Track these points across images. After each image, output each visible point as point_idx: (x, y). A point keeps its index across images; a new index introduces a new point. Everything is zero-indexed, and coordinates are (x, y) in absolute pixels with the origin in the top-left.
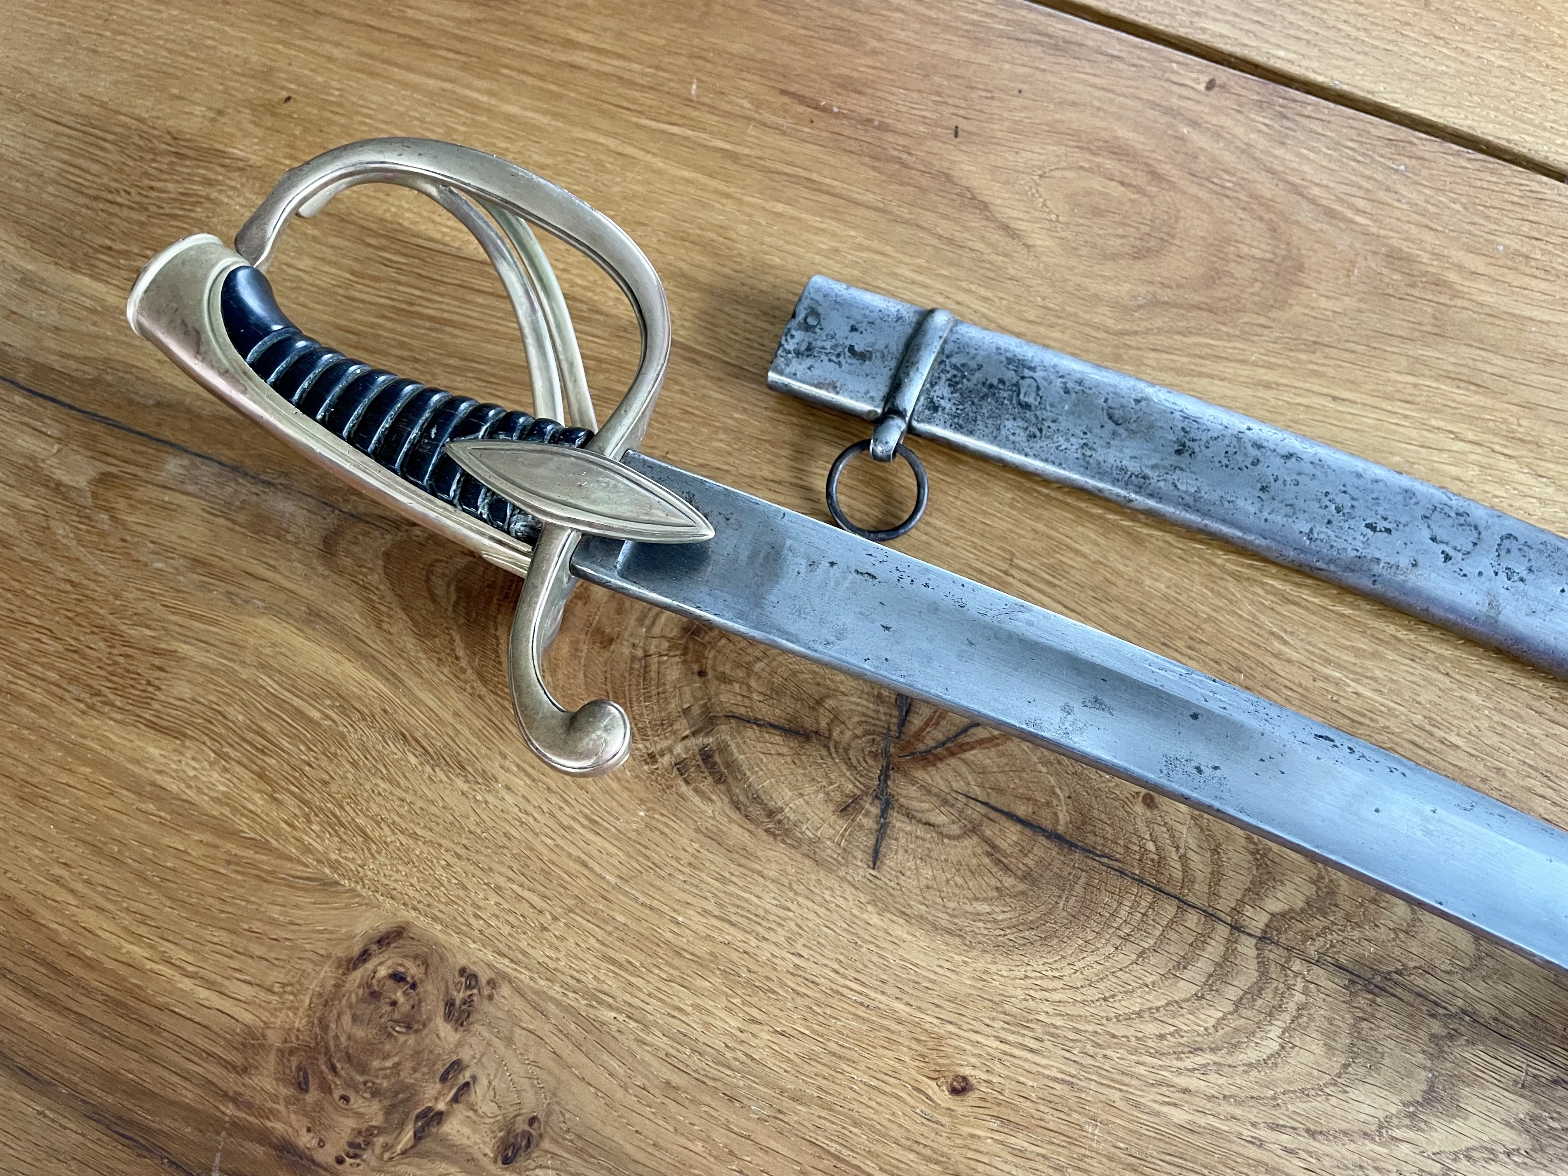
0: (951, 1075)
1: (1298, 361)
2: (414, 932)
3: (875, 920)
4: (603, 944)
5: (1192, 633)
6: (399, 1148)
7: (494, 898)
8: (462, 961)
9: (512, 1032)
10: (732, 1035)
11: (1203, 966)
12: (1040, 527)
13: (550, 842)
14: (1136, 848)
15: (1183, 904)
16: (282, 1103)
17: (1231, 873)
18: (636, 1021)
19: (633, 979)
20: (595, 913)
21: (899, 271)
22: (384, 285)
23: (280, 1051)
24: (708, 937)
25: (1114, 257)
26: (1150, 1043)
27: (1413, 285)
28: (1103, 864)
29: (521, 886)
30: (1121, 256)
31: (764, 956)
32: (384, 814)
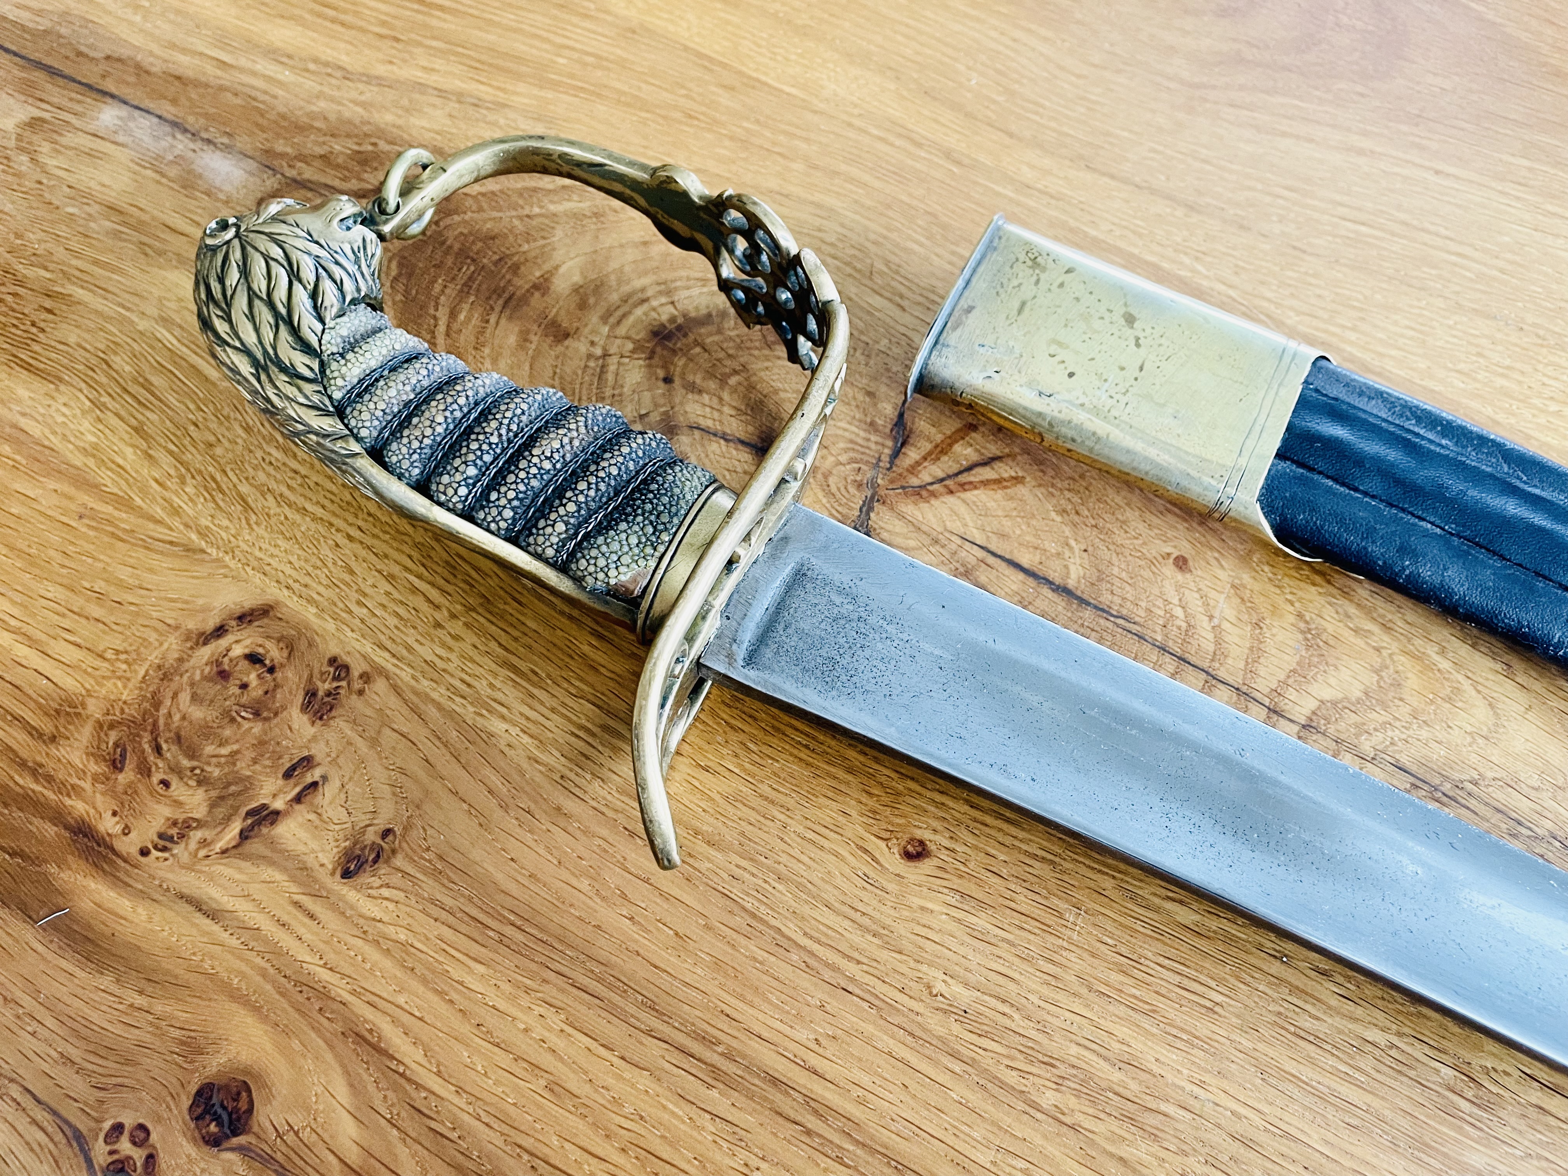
0: (906, 837)
1: (1398, 131)
2: (283, 612)
4: (506, 649)
6: (219, 846)
7: (384, 586)
8: (334, 649)
9: (379, 732)
14: (1162, 613)
15: (1212, 678)
16: (89, 779)
17: (1274, 651)
18: (531, 736)
19: (536, 691)
20: (503, 617)
23: (100, 725)
25: (1196, 12)
28: (1118, 626)
29: (420, 577)
30: (1204, 12)
32: (273, 485)
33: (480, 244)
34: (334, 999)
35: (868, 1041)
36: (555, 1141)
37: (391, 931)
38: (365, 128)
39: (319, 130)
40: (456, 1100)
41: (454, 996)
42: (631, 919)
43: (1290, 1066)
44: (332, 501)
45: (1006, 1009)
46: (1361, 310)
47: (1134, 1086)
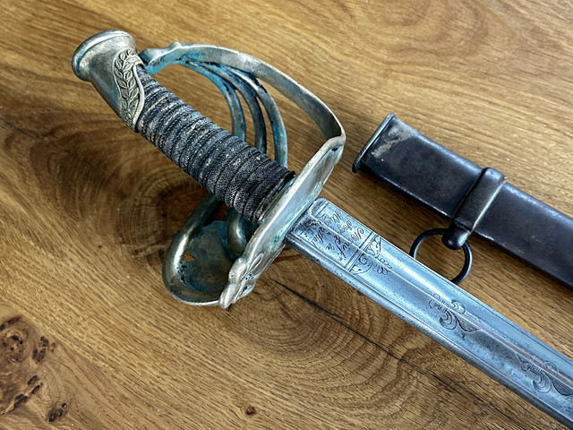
0: (248, 406)
1: (475, 82)
2: (24, 319)
3: (225, 334)
4: (103, 333)
6: (8, 410)
7: (59, 308)
8: (43, 334)
9: (60, 367)
10: (154, 379)
11: (371, 369)
13: (86, 286)
14: (351, 313)
15: (367, 340)
17: (392, 329)
18: (113, 368)
19: (115, 350)
20: (102, 319)
21: (286, 25)
22: (47, 21)
24: (149, 335)
25: (393, 24)
26: (340, 402)
27: (541, 47)
28: (333, 319)
29: (72, 304)
30: (397, 23)
31: (173, 345)
32: (17, 267)
33: (91, 156)
38: (46, 103)
39: (27, 104)
44: (39, 273)
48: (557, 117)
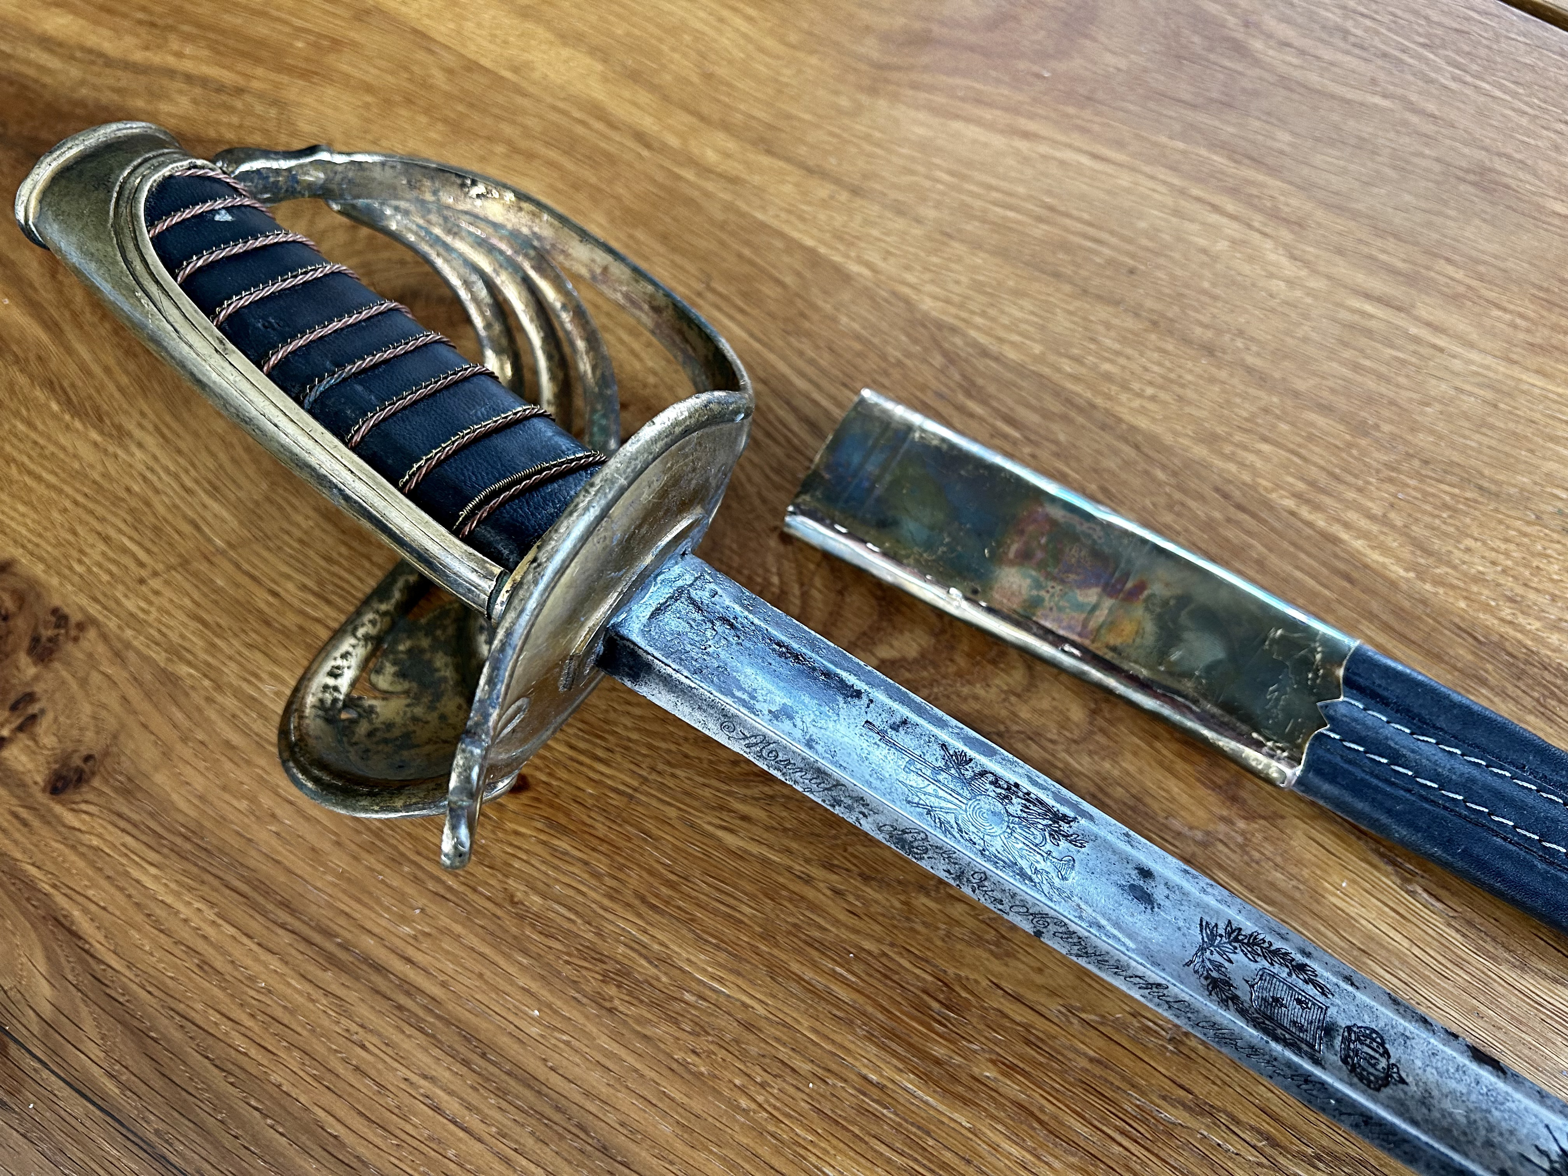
1: (1065, 114)
2: (18, 569)
4: (197, 604)
5: (877, 377)
7: (102, 546)
8: (56, 601)
9: (88, 674)
12: (747, 252)
13: (168, 501)
17: (850, 616)
18: (211, 680)
19: (217, 641)
20: (196, 574)
24: (301, 612)
27: (1211, 49)
29: (131, 538)
32: (15, 454)
34: (40, 891)
35: (457, 938)
36: (199, 1006)
37: (86, 838)
40: (127, 973)
41: (133, 892)
42: (277, 834)
43: (795, 967)
44: (64, 470)
45: (573, 917)
46: (991, 295)
47: (664, 979)
48: (1234, 192)
